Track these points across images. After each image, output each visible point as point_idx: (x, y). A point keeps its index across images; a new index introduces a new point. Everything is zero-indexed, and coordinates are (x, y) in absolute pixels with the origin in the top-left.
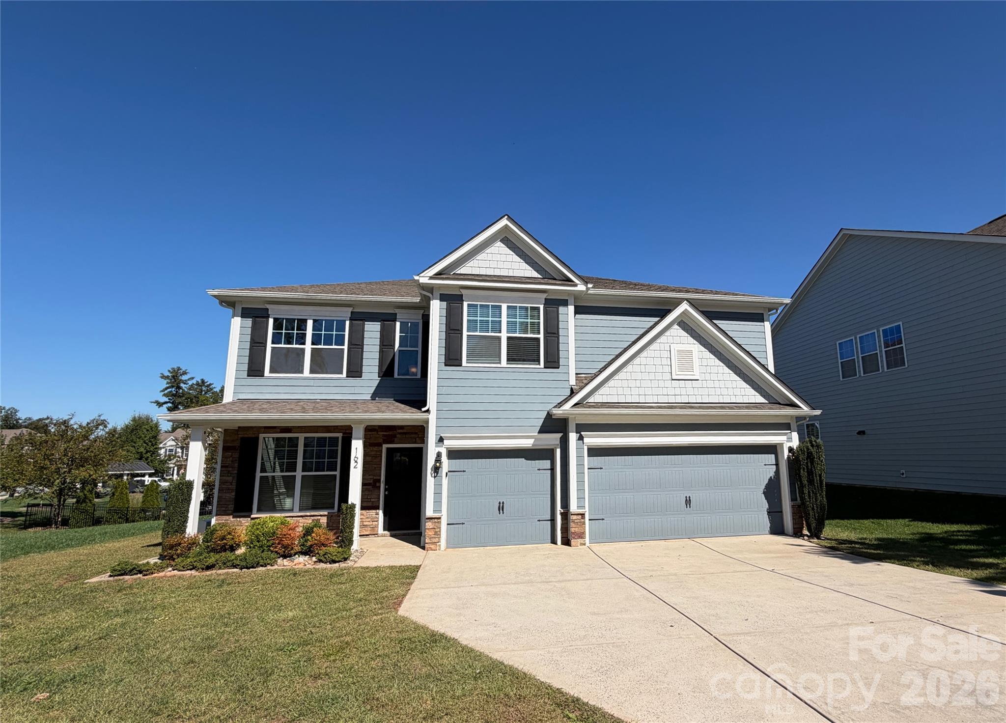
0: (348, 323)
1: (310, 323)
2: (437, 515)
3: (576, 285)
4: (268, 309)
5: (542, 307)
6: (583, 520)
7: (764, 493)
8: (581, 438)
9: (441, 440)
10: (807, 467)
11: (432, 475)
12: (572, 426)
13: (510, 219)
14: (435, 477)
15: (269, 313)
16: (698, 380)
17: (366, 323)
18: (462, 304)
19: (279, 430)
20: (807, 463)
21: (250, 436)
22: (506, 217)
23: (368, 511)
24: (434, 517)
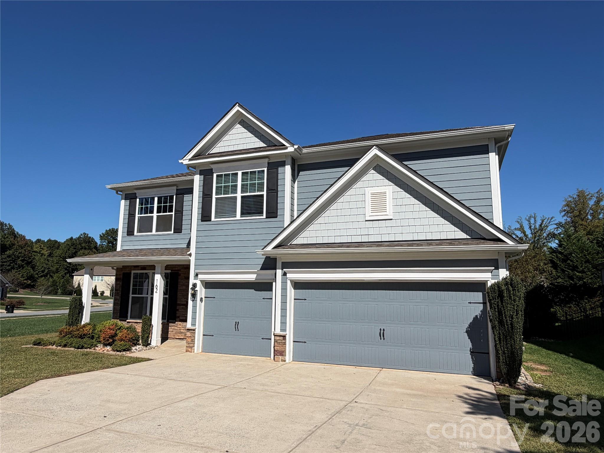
0: (175, 196)
1: (156, 199)
2: (193, 328)
3: (286, 148)
4: (136, 193)
5: (266, 169)
6: (284, 341)
7: (467, 332)
8: (285, 274)
9: (197, 275)
10: (498, 306)
11: (191, 299)
12: (279, 264)
13: (240, 106)
14: (193, 301)
15: (137, 196)
16: (391, 219)
17: (185, 196)
18: (213, 175)
19: (140, 268)
21: (127, 272)
22: (238, 104)
23: (183, 323)
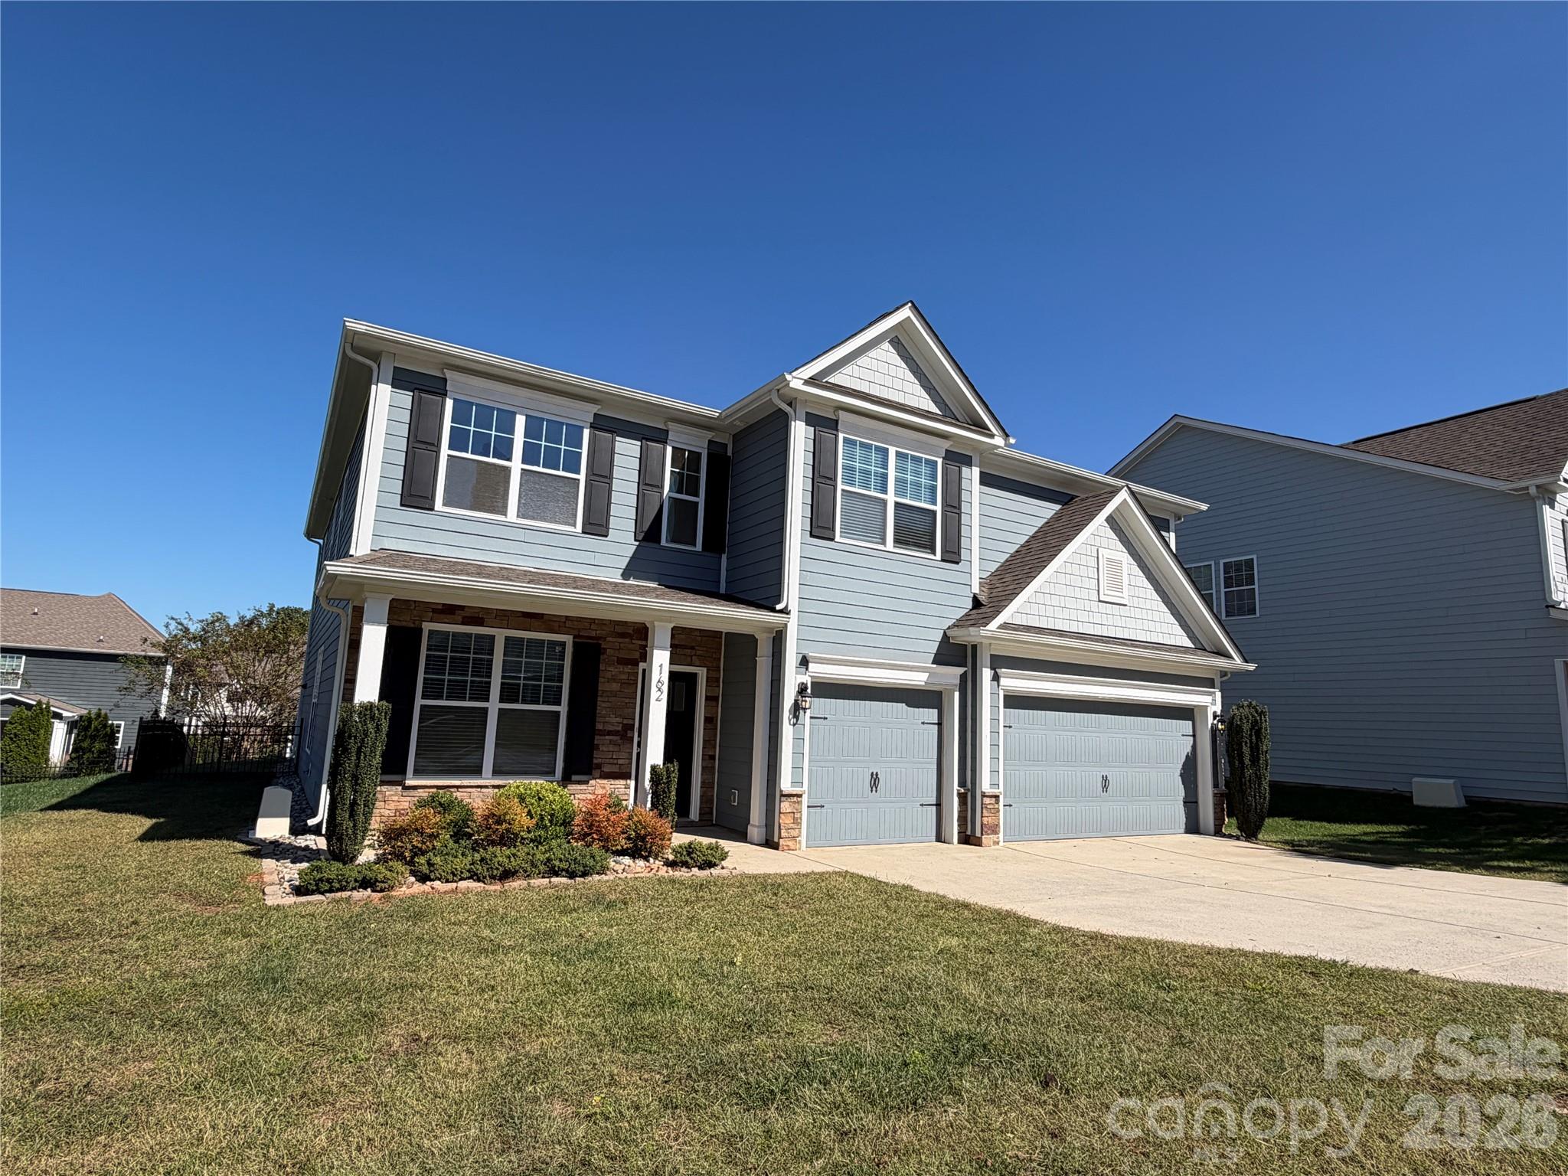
0: (586, 432)
1: (520, 421)
2: (796, 790)
3: (992, 436)
4: (445, 380)
5: (940, 461)
6: (996, 806)
8: (996, 678)
9: (804, 662)
10: (1251, 740)
11: (790, 720)
13: (915, 308)
14: (794, 725)
15: (448, 388)
16: (1125, 605)
17: (618, 438)
18: (837, 436)
20: (1251, 735)
21: (404, 624)
22: (910, 304)
24: (794, 793)
